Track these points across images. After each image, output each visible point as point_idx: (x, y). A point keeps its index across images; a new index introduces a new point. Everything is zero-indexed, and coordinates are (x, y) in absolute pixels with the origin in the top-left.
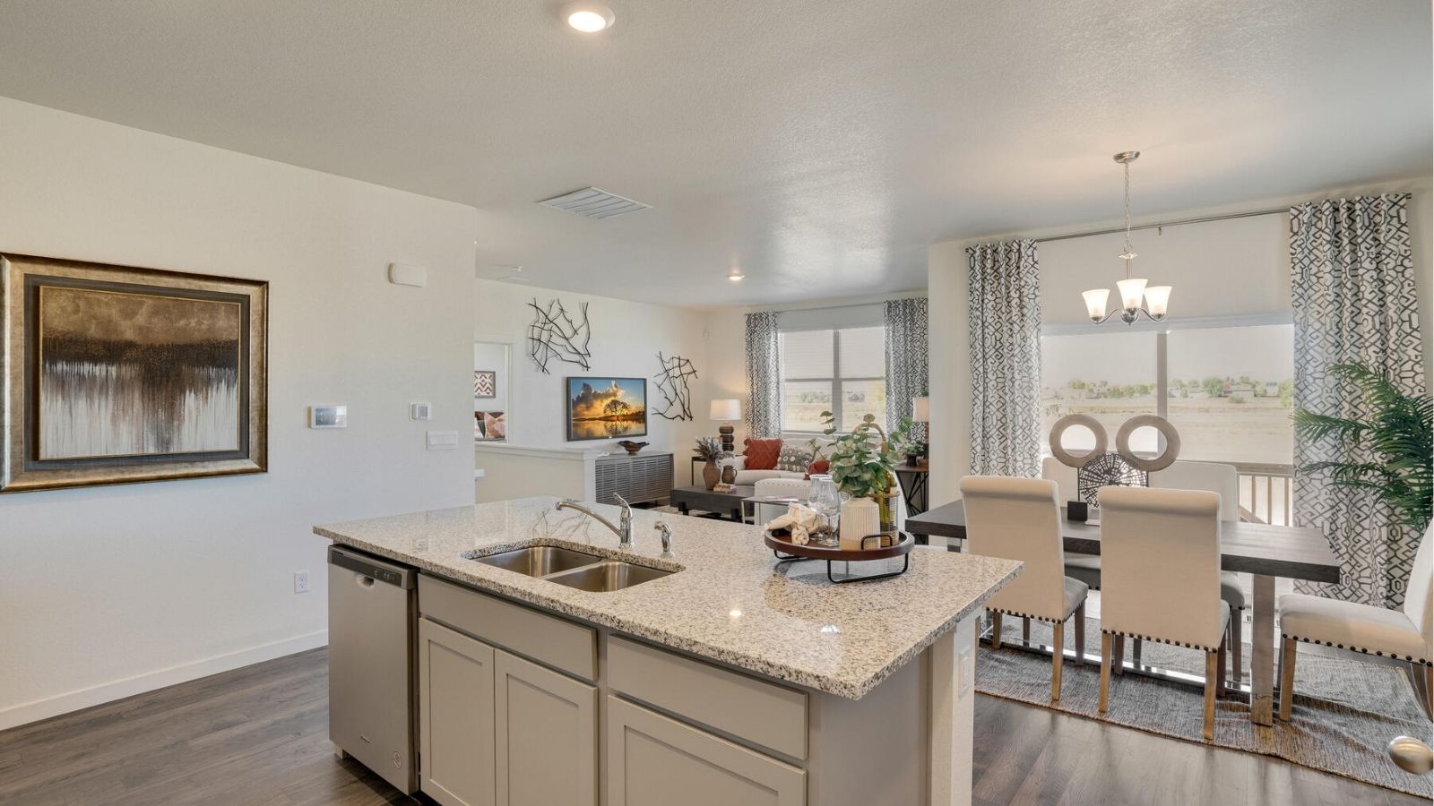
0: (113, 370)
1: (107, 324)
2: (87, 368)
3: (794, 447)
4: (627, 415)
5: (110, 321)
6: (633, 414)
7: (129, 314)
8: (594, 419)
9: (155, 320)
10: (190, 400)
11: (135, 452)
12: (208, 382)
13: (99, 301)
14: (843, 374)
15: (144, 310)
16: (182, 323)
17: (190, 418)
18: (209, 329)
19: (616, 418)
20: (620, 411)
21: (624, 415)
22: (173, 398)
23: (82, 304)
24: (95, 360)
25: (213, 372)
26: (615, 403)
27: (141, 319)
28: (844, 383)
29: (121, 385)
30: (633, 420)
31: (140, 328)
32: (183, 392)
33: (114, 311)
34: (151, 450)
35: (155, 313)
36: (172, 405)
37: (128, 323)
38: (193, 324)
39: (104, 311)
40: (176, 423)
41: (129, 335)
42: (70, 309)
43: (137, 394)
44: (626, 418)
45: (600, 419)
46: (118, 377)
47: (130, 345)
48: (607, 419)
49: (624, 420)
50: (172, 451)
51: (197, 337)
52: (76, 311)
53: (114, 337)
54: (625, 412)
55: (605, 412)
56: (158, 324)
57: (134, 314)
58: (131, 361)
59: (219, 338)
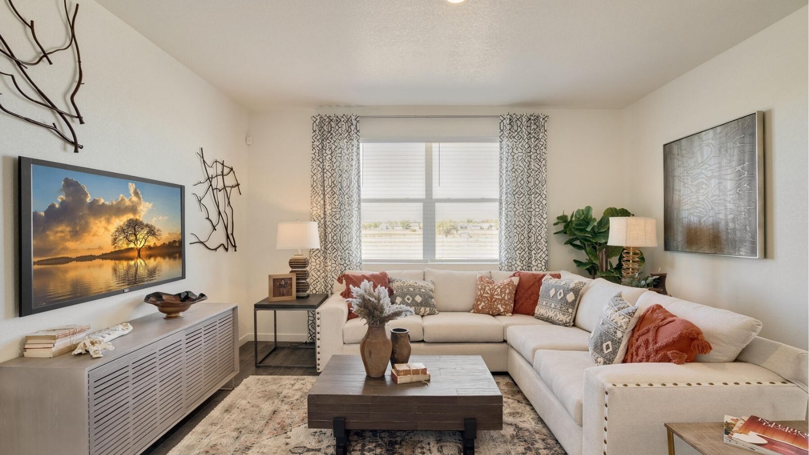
3: (412, 282)
4: (155, 248)
6: (164, 245)
8: (91, 258)
14: (438, 193)
19: (136, 254)
20: (143, 241)
21: (150, 248)
26: (134, 225)
28: (437, 204)
30: (163, 256)
44: (153, 252)
45: (104, 257)
48: (117, 256)
49: (150, 257)
54: (152, 241)
55: (115, 241)
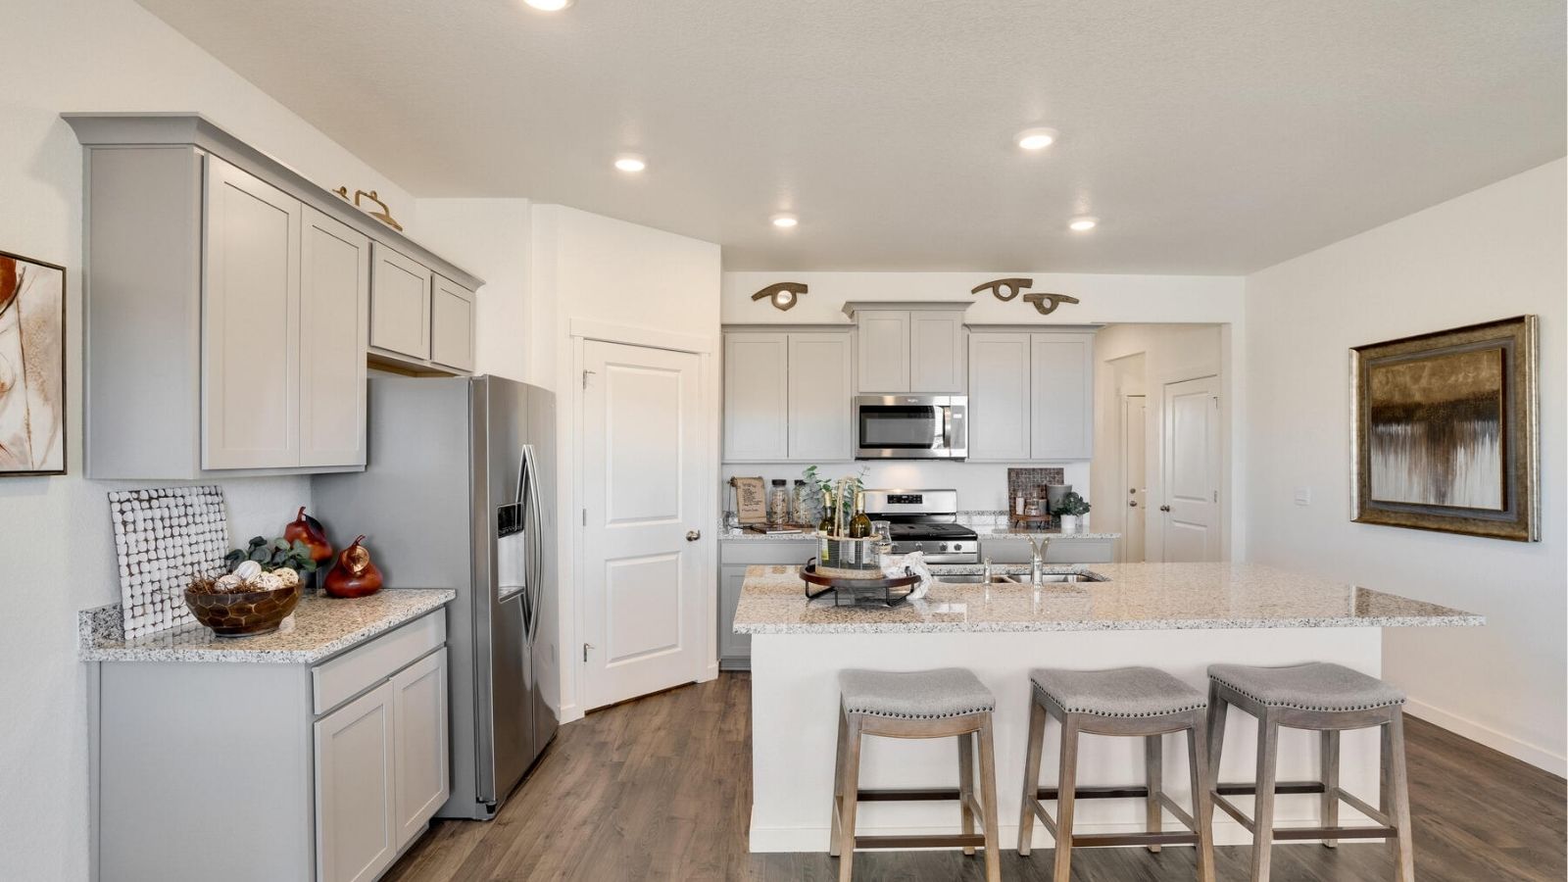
0: (1409, 428)
1: (1404, 391)
2: (1398, 429)
5: (1405, 388)
7: (1416, 379)
9: (1433, 381)
10: (1461, 455)
11: (1421, 502)
12: (1474, 437)
13: (1399, 372)
15: (1426, 373)
16: (1453, 378)
17: (1461, 474)
18: (1474, 382)
22: (1448, 452)
23: (1390, 375)
24: (1398, 421)
25: (1478, 426)
27: (1424, 382)
29: (1414, 442)
31: (1424, 390)
32: (1455, 447)
33: (1408, 379)
34: (1432, 502)
35: (1433, 374)
36: (1448, 459)
37: (1416, 387)
38: (1461, 379)
39: (1400, 380)
40: (1450, 477)
41: (1418, 397)
42: (1384, 382)
43: (1424, 450)
46: (1412, 434)
47: (1419, 406)
50: (1447, 503)
51: (1465, 392)
52: (1387, 383)
53: (1409, 401)
56: (1436, 383)
57: (1420, 377)
58: (1420, 420)
59: (1482, 390)
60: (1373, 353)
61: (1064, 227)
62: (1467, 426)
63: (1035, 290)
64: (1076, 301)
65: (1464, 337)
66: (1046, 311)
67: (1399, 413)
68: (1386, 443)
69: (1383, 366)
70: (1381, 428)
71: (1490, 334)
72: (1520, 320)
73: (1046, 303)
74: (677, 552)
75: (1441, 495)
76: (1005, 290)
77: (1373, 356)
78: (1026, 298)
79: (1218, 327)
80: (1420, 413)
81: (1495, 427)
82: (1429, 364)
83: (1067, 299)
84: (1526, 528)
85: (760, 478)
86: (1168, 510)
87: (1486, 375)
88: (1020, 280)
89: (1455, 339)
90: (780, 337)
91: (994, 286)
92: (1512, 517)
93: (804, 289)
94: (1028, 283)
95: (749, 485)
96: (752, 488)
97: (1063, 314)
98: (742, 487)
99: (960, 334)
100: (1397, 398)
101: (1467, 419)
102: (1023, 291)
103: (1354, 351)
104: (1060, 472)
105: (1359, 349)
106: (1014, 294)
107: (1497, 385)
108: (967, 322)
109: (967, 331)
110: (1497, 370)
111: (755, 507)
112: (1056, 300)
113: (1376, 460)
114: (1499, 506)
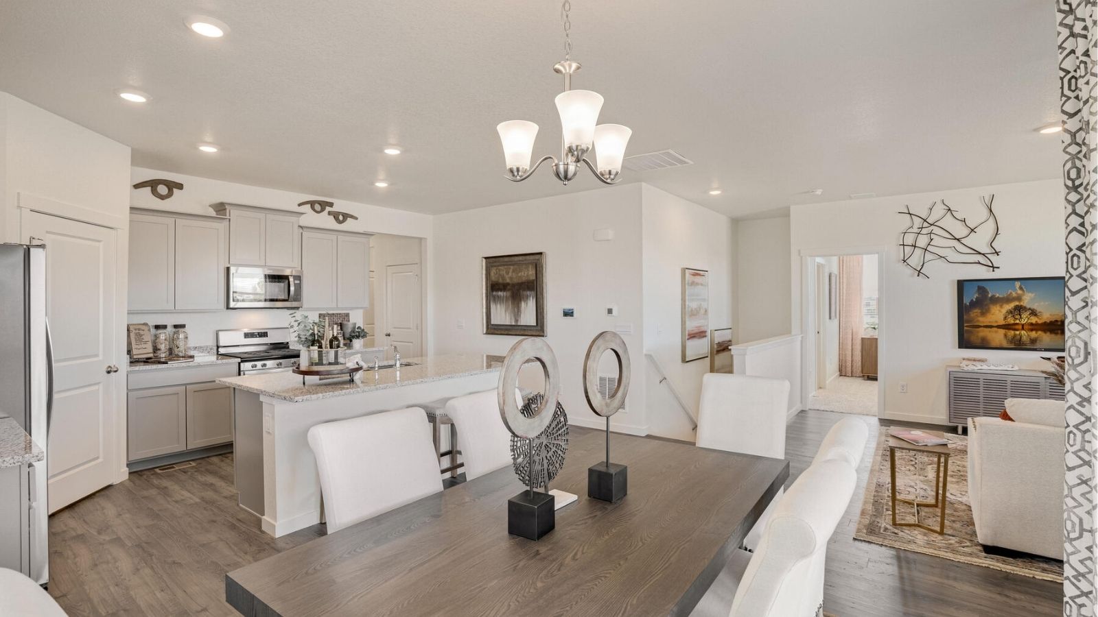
0: (505, 293)
1: (503, 277)
2: (500, 293)
4: (1037, 324)
6: (1045, 323)
7: (508, 273)
8: (991, 327)
10: (523, 304)
11: (509, 324)
12: (527, 297)
13: (501, 269)
15: (511, 271)
16: (520, 274)
17: (523, 312)
18: (526, 276)
19: (1020, 327)
20: (1025, 319)
21: (1032, 324)
22: (519, 303)
23: (498, 270)
24: (501, 291)
25: (528, 293)
26: (1019, 309)
27: (510, 274)
29: (507, 299)
30: (1045, 331)
31: (510, 278)
32: (521, 301)
33: (504, 272)
34: (513, 324)
35: (513, 271)
36: (519, 306)
37: (507, 276)
38: (522, 274)
39: (501, 273)
40: (519, 314)
41: (508, 281)
42: (495, 273)
43: (510, 302)
44: (1034, 327)
45: (999, 327)
46: (506, 296)
47: (508, 284)
48: (1007, 327)
49: (1032, 330)
50: (519, 324)
51: (524, 279)
52: (497, 274)
53: (505, 282)
54: (1034, 320)
55: (1005, 318)
56: (514, 275)
58: (509, 290)
59: (529, 279)
60: (491, 260)
61: (372, 183)
62: (525, 293)
63: (334, 209)
64: (356, 219)
65: (524, 257)
66: (340, 222)
67: (501, 287)
68: (497, 299)
69: (495, 266)
70: (494, 293)
71: (532, 257)
72: (541, 253)
73: (341, 217)
74: (98, 383)
75: (517, 321)
76: (318, 207)
77: (492, 261)
78: (330, 213)
79: (420, 240)
80: (509, 287)
81: (533, 293)
82: (512, 267)
83: (352, 217)
84: (543, 332)
85: (145, 324)
86: (389, 335)
87: (530, 273)
88: (327, 202)
89: (521, 258)
90: (170, 220)
91: (312, 203)
92: (539, 328)
93: (180, 186)
94: (331, 205)
95: (139, 329)
96: (141, 332)
97: (349, 225)
98: (134, 331)
99: (297, 231)
100: (501, 281)
101: (524, 290)
102: (328, 209)
103: (484, 259)
104: (347, 315)
105: (486, 258)
106: (322, 210)
107: (534, 278)
108: (301, 224)
109: (301, 231)
110: (534, 272)
111: (144, 346)
112: (346, 216)
113: (493, 306)
114: (535, 324)
